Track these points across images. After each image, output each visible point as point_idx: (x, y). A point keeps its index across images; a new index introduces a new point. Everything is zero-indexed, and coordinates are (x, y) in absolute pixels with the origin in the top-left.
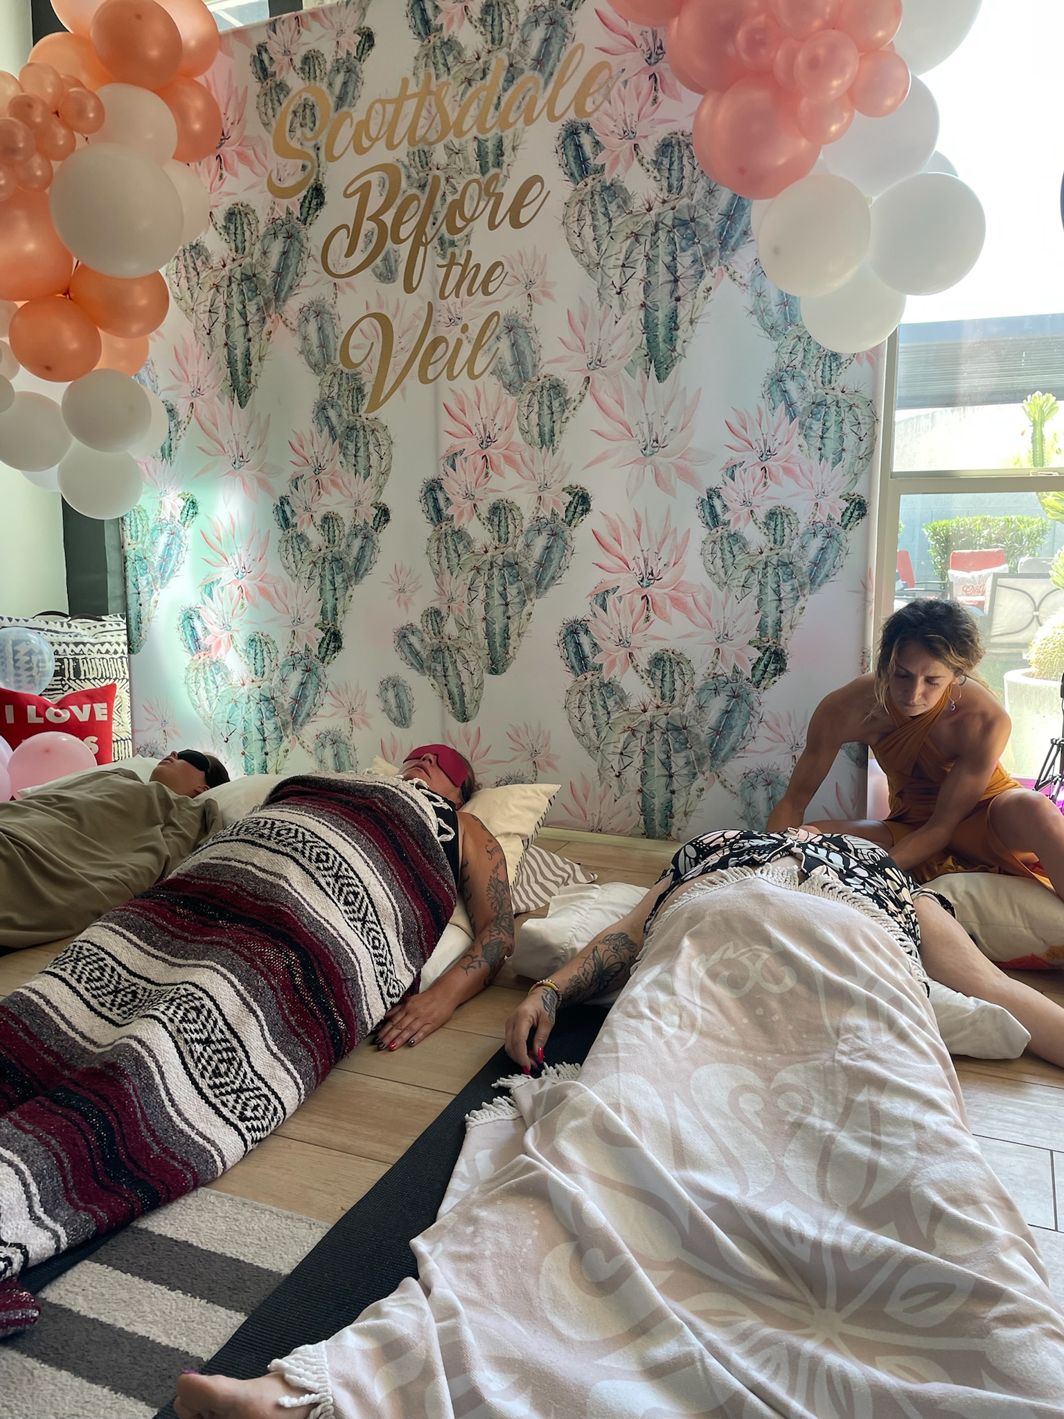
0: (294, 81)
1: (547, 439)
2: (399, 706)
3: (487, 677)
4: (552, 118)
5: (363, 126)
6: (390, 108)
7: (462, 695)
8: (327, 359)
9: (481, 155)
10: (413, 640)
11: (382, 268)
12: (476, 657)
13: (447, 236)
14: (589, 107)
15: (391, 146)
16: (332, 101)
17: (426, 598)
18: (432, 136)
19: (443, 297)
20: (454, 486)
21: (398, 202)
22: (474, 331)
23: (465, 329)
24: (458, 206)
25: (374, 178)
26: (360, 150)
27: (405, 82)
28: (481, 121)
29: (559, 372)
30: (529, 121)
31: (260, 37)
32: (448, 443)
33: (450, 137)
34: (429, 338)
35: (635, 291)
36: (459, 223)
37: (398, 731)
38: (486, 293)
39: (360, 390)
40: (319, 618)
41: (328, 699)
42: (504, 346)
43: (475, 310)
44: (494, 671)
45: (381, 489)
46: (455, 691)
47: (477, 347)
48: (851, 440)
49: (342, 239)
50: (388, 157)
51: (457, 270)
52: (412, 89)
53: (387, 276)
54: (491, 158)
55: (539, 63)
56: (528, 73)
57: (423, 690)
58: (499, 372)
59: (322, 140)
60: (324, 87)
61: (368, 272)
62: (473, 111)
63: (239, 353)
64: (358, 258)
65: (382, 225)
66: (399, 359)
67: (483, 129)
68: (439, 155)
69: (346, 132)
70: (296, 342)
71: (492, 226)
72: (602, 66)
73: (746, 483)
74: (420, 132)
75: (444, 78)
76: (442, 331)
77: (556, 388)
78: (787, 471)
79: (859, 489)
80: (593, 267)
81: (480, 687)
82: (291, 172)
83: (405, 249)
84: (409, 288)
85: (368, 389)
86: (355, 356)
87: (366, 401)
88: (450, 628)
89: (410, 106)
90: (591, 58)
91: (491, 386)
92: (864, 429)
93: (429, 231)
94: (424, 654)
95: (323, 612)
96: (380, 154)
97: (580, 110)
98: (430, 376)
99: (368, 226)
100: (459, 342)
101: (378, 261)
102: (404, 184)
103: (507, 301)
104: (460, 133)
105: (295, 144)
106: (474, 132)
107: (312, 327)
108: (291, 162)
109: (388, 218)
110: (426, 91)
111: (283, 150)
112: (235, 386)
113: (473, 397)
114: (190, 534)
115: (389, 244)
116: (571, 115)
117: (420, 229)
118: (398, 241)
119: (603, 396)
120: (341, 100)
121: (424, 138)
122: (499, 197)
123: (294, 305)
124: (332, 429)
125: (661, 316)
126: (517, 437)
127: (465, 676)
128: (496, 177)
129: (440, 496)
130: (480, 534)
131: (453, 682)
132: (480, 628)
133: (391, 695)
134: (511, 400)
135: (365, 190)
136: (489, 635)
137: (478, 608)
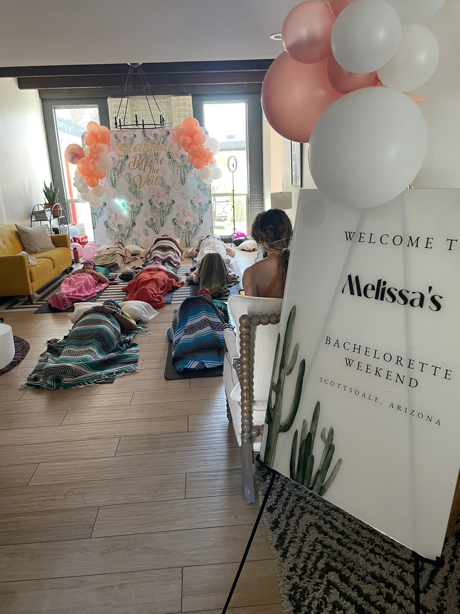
0: (122, 140)
1: (168, 193)
2: (147, 233)
3: (161, 227)
4: (165, 150)
5: (135, 148)
6: (140, 146)
7: (157, 230)
8: (130, 181)
9: (155, 154)
10: (148, 223)
11: (139, 168)
12: (160, 225)
13: (150, 165)
14: (170, 150)
15: (140, 151)
16: (129, 144)
17: (150, 216)
18: (147, 151)
19: (150, 173)
20: (153, 200)
21: (142, 159)
22: (155, 178)
23: (154, 178)
24: (152, 161)
25: (137, 155)
26: (135, 151)
27: (142, 143)
28: (155, 149)
29: (169, 184)
30: (162, 150)
31: (116, 133)
32: (152, 194)
33: (150, 151)
34: (148, 179)
35: (179, 174)
36: (152, 163)
37: (147, 237)
38: (157, 173)
39: (137, 186)
40: (131, 221)
41: (134, 233)
42: (160, 180)
43: (155, 175)
44: (162, 226)
45: (141, 201)
46: (156, 230)
47: (156, 180)
48: (208, 194)
49: (132, 164)
50: (140, 153)
51: (152, 170)
52: (143, 144)
53: (141, 170)
54: (156, 155)
55: (163, 143)
56: (161, 144)
57: (150, 230)
58: (160, 184)
59: (128, 149)
60: (128, 141)
61: (137, 169)
62: (153, 148)
63: (113, 180)
64: (135, 167)
65: (139, 162)
66: (143, 182)
67: (155, 151)
68: (148, 153)
69: (132, 148)
70: (125, 178)
71: (157, 164)
72: (172, 145)
73: (196, 199)
74: (145, 150)
75: (148, 143)
76: (150, 178)
77: (169, 186)
78: (201, 197)
79: (210, 200)
80: (173, 171)
81: (160, 229)
82: (122, 153)
83: (143, 166)
84: (144, 172)
85: (138, 186)
86: (135, 181)
87: (138, 188)
88: (154, 221)
89: (143, 146)
90: (170, 144)
91: (159, 186)
92: (210, 192)
93: (147, 164)
94: (150, 225)
95: (132, 220)
96: (138, 152)
97: (169, 150)
98: (149, 184)
99: (136, 162)
100: (153, 180)
101: (139, 167)
102: (143, 157)
103: (161, 175)
104: (151, 151)
105: (122, 149)
106: (154, 151)
107: (127, 176)
108: (122, 152)
109: (140, 161)
110: (146, 144)
111: (120, 149)
112: (113, 185)
113: (156, 187)
114: (105, 208)
115: (140, 165)
116: (168, 150)
117: (146, 163)
118: (142, 165)
119: (175, 188)
120: (131, 144)
121: (145, 151)
122: (158, 160)
123: (123, 173)
124: (132, 192)
125: (183, 177)
126: (163, 193)
127: (157, 228)
128: (157, 157)
129: (151, 201)
130: (158, 207)
131: (155, 228)
132: (159, 220)
133: (145, 231)
134: (162, 188)
135: (136, 157)
136: (161, 221)
137: (159, 217)
